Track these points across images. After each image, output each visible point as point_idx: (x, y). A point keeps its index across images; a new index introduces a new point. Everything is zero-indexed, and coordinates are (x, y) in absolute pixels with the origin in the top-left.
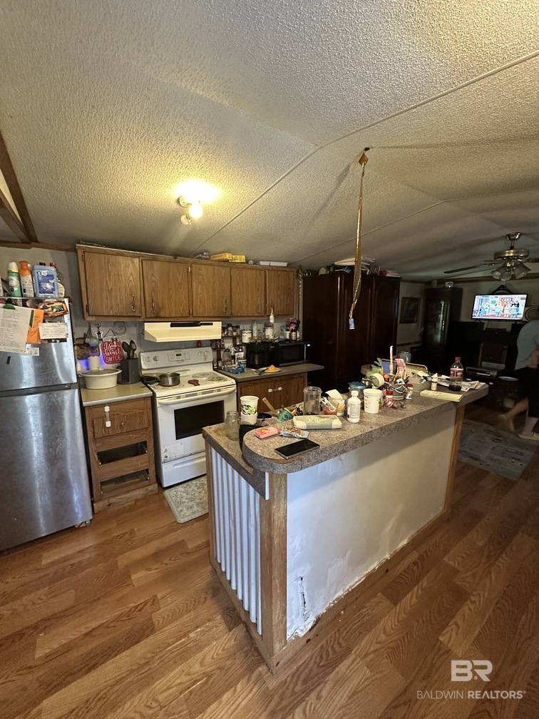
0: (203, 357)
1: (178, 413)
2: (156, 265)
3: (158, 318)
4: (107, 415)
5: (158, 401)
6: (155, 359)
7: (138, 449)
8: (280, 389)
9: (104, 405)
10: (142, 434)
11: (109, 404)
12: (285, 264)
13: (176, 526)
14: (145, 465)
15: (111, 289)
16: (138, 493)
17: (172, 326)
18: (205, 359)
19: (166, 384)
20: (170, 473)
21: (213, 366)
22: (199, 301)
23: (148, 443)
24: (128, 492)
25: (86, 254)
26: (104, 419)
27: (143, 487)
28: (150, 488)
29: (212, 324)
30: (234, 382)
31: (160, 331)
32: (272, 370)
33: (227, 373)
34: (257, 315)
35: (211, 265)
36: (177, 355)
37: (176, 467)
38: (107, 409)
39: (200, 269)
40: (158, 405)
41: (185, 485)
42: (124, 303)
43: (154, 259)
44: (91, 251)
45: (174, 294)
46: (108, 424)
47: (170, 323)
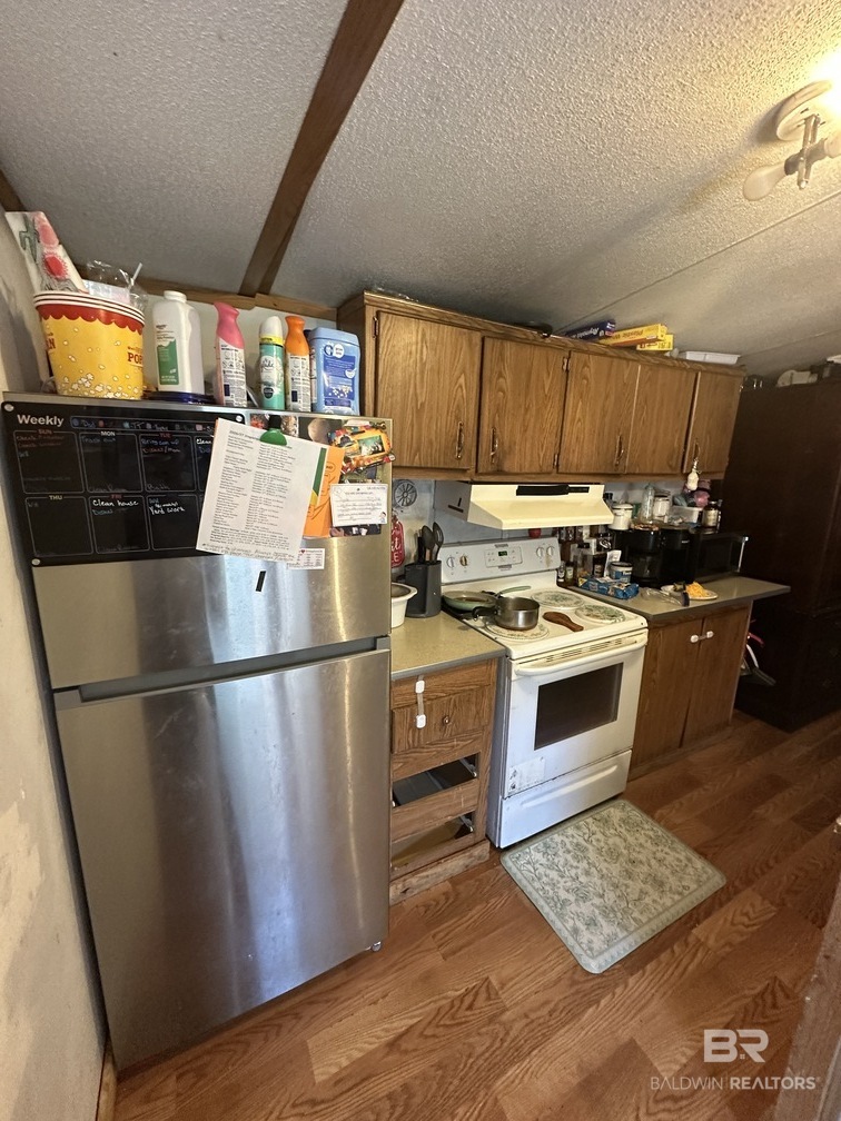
0: (544, 560)
1: (544, 691)
2: (510, 348)
3: (498, 476)
4: (420, 700)
5: (516, 667)
6: (464, 562)
7: (454, 774)
8: (710, 634)
9: (413, 679)
10: (475, 739)
11: (427, 675)
12: (731, 360)
14: (472, 803)
15: (422, 404)
16: (455, 865)
17: (519, 492)
18: (548, 563)
19: (512, 625)
20: (514, 820)
21: (558, 577)
22: (574, 437)
23: (482, 756)
24: (438, 861)
25: (383, 317)
26: (411, 707)
27: (463, 850)
28: (477, 851)
29: (586, 490)
30: (642, 621)
31: (494, 501)
32: (698, 593)
33: (611, 599)
34: (669, 471)
35: (605, 355)
36: (500, 554)
37: (525, 806)
38: (420, 687)
39: (585, 365)
40: (514, 677)
41: (539, 844)
42: (443, 441)
43: (506, 337)
44: (395, 312)
45: (532, 420)
46: (421, 721)
47: (516, 487)
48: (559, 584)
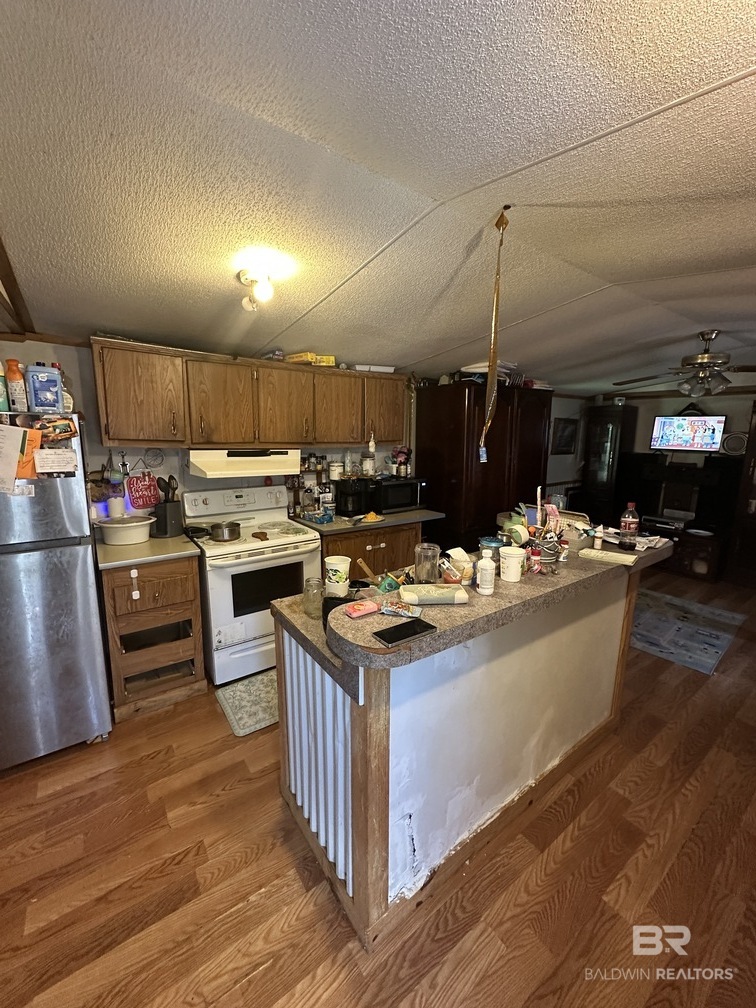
0: (274, 500)
1: (237, 579)
2: (206, 367)
3: (209, 444)
4: (135, 581)
5: (209, 562)
6: (205, 502)
7: (180, 631)
8: (383, 545)
9: (129, 568)
10: (187, 609)
11: (138, 566)
12: (391, 370)
13: (233, 740)
14: (188, 653)
15: (142, 402)
16: (178, 694)
17: (229, 455)
18: (277, 502)
19: (220, 538)
20: (225, 665)
21: (289, 513)
22: (268, 420)
23: (193, 622)
24: (165, 692)
25: (105, 351)
26: (129, 588)
27: (185, 685)
28: (196, 686)
29: (286, 453)
30: (317, 535)
31: (211, 463)
32: (372, 518)
33: (308, 523)
34: (352, 440)
35: (285, 369)
36: (237, 497)
37: (233, 656)
38: (134, 573)
39: (270, 375)
40: (208, 568)
41: (246, 682)
42: (161, 421)
43: (205, 360)
44: (112, 347)
45: (232, 410)
46: (136, 595)
47: (226, 451)
48: (289, 517)
